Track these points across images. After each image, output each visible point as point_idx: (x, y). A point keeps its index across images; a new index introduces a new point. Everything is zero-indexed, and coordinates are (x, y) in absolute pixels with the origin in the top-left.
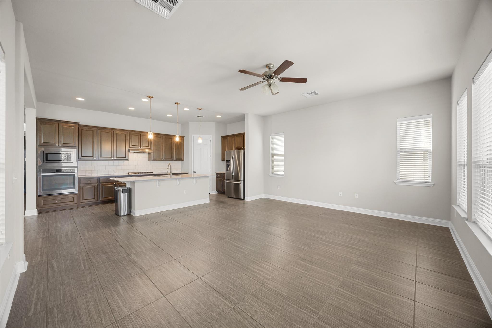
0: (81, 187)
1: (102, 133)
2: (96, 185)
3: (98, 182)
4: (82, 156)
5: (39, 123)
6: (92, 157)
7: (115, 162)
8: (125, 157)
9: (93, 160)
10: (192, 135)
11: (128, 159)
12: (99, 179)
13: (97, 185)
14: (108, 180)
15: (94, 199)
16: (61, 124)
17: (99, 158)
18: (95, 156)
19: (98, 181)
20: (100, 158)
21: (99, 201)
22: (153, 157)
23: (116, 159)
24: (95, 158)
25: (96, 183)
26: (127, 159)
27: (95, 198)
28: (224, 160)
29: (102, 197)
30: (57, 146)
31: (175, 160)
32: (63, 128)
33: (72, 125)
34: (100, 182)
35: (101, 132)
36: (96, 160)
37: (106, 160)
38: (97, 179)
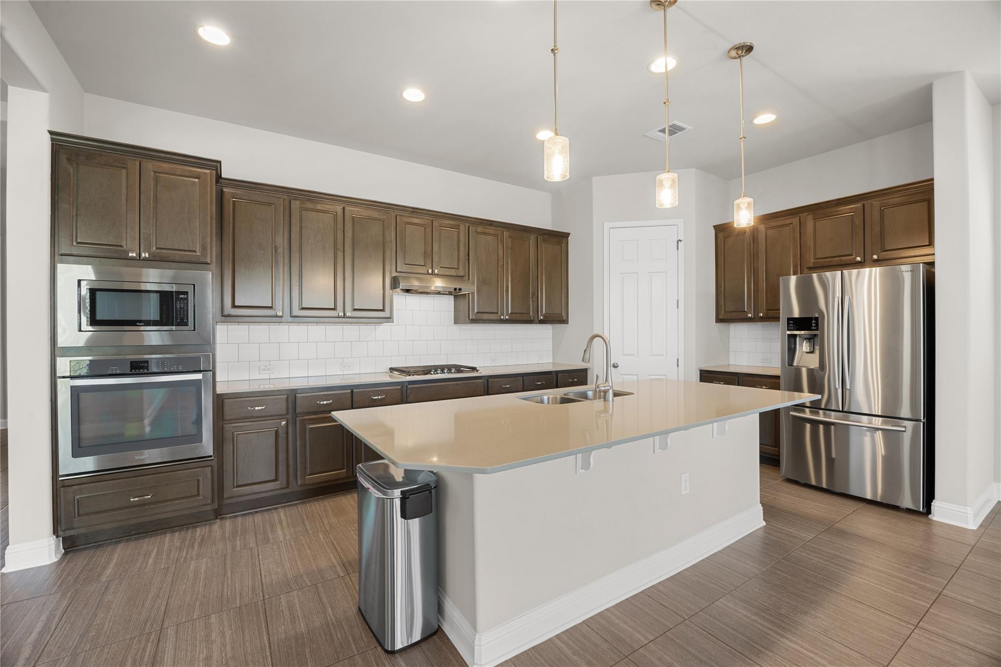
0: (228, 435)
1: (303, 212)
2: (283, 423)
3: (290, 410)
4: (234, 306)
5: (63, 158)
6: (271, 308)
7: (347, 328)
8: (383, 310)
9: (274, 319)
10: (605, 224)
11: (390, 318)
12: (292, 396)
13: (287, 424)
14: (325, 402)
15: (276, 480)
16: (150, 166)
17: (294, 314)
18: (278, 304)
19: (287, 409)
20: (296, 312)
21: (294, 487)
22: (473, 309)
23: (353, 316)
24: (280, 314)
25: (280, 417)
26: (388, 316)
27: (280, 478)
28: (776, 319)
29: (304, 475)
30: (132, 259)
31: (541, 322)
32: (157, 181)
33: (190, 171)
34: (298, 410)
35: (302, 209)
36: (283, 319)
37: (318, 321)
38: (287, 399)
